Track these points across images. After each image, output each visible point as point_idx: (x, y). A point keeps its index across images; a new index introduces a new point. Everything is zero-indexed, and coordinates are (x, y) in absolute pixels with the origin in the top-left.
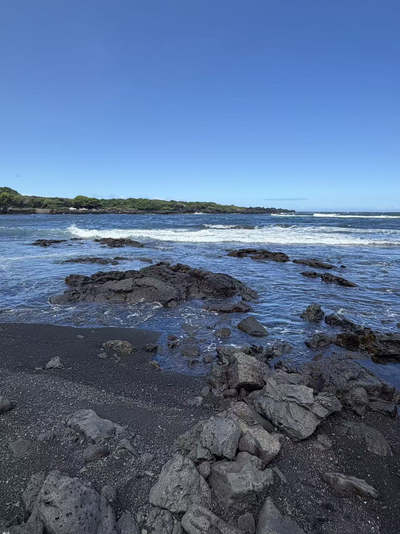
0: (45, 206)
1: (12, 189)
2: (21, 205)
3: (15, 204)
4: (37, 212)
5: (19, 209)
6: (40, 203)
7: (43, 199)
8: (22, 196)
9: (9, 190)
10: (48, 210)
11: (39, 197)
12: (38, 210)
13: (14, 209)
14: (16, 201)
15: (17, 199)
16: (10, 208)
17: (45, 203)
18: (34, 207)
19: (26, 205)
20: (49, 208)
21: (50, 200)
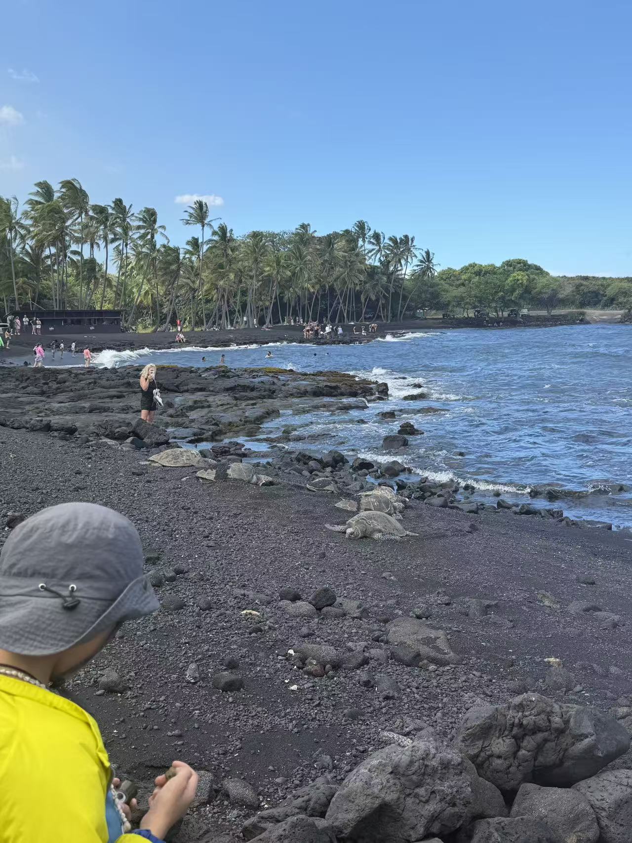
0: (611, 302)
1: (529, 262)
2: (553, 301)
3: (538, 301)
4: (588, 318)
5: (543, 313)
6: (596, 294)
7: (606, 282)
8: (555, 279)
9: (523, 266)
10: (619, 313)
11: (594, 277)
12: (593, 313)
13: (534, 313)
14: (541, 293)
15: (543, 287)
16: (525, 311)
17: (610, 292)
18: (583, 305)
19: (563, 302)
20: (621, 306)
21: (625, 285)
